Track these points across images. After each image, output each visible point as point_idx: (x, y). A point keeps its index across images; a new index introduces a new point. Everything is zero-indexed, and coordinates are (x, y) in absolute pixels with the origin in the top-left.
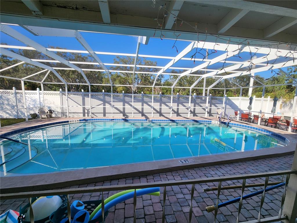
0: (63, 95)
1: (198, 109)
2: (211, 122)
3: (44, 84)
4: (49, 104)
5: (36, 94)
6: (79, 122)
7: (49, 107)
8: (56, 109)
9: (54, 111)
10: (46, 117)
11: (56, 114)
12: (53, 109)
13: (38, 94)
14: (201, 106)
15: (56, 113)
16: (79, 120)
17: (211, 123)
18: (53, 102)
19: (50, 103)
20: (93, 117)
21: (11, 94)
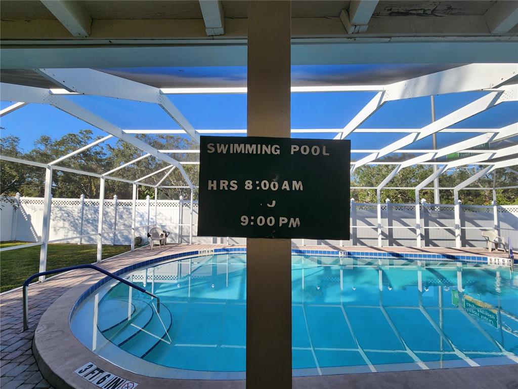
0: (184, 206)
1: (435, 231)
2: (486, 259)
3: (158, 189)
4: (163, 221)
5: (144, 205)
6: (214, 253)
7: (163, 226)
8: (173, 230)
9: (169, 233)
10: (159, 244)
11: (172, 238)
12: (168, 229)
13: (148, 204)
14: (442, 225)
15: (173, 236)
16: (213, 249)
17: (487, 263)
18: (170, 218)
19: (166, 219)
20: (233, 245)
21: (110, 206)
